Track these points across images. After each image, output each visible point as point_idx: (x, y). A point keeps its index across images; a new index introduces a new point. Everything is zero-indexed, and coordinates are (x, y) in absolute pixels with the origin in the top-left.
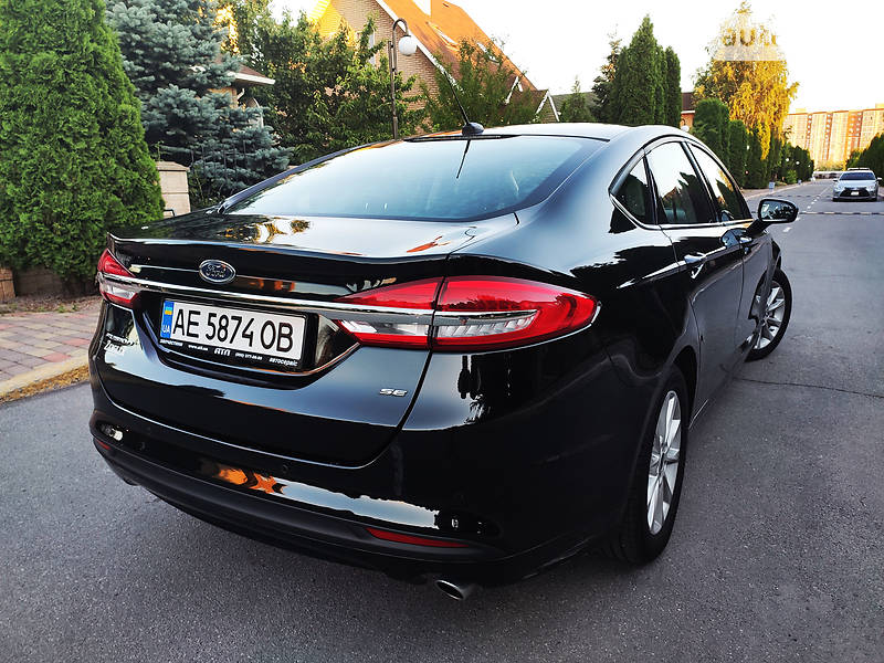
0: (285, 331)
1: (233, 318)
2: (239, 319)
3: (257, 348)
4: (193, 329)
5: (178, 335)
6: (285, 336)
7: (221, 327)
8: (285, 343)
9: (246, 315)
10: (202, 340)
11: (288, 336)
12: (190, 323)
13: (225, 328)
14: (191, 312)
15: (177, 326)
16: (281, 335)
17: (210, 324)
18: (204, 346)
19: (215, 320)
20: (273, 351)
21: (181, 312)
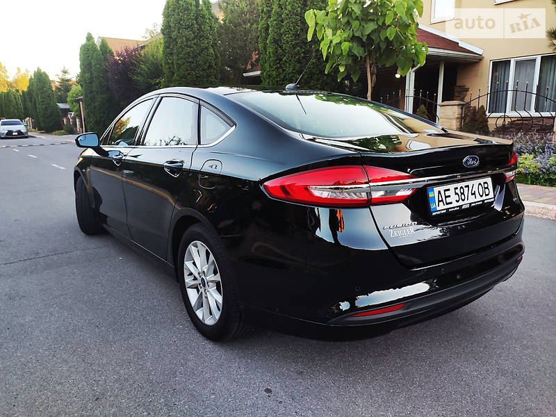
0: (486, 185)
1: (466, 187)
2: (468, 186)
3: (479, 198)
4: (449, 200)
5: (442, 207)
7: (461, 194)
8: (487, 191)
9: (470, 184)
10: (455, 204)
11: (488, 188)
12: (446, 197)
13: (463, 193)
14: (445, 191)
15: (439, 201)
16: (485, 188)
17: (456, 194)
18: (457, 207)
19: (458, 191)
20: (484, 198)
21: (439, 192)
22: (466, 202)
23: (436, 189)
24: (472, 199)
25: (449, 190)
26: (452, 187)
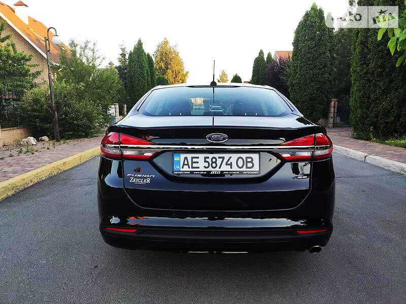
0: (249, 160)
1: (219, 158)
2: (223, 158)
3: (236, 168)
4: (194, 165)
5: (186, 169)
6: (249, 162)
7: (213, 162)
8: (250, 165)
9: (227, 156)
10: (202, 169)
11: (251, 162)
12: (193, 162)
13: (215, 162)
14: (192, 158)
15: (184, 164)
16: (247, 162)
17: (206, 162)
18: (204, 171)
19: (208, 160)
20: (244, 169)
21: (186, 158)
22: (217, 169)
23: (183, 156)
24: (225, 168)
25: (198, 158)
26: (202, 156)
